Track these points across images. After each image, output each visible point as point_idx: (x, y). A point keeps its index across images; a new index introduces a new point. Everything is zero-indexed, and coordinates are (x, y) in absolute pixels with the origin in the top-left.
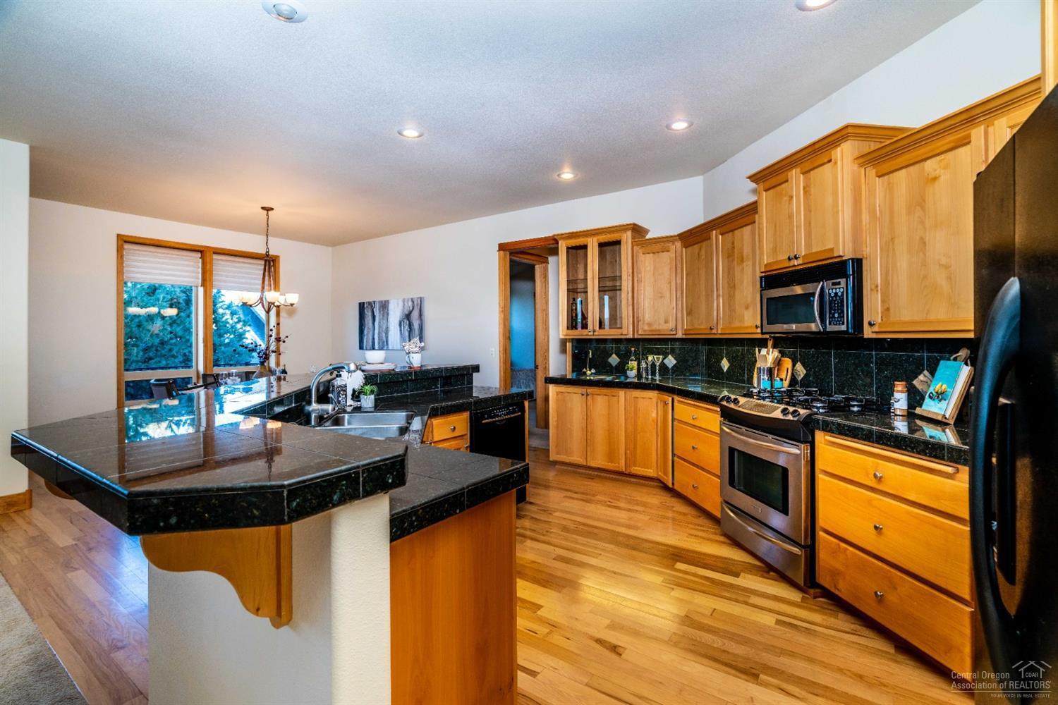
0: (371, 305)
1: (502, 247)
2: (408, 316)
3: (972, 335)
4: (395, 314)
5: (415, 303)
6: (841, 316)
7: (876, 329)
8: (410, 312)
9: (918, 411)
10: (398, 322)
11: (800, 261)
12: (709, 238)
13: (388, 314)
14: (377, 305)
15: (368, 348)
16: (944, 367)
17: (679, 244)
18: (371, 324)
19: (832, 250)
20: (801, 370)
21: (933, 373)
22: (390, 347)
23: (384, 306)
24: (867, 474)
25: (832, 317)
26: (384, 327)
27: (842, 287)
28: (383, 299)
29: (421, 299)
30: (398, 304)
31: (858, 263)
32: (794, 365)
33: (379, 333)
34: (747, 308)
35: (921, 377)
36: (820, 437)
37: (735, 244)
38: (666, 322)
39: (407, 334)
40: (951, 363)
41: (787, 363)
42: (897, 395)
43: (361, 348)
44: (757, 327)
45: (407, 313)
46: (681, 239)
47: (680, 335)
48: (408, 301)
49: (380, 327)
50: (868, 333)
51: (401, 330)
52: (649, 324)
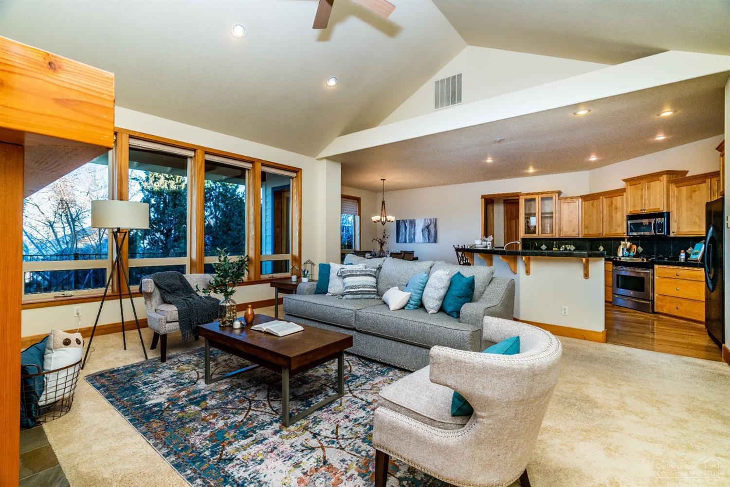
0: (404, 221)
1: (483, 197)
2: (428, 227)
3: (705, 235)
4: (419, 226)
5: (432, 221)
6: (662, 229)
7: (675, 234)
8: (429, 225)
9: (689, 259)
10: (421, 230)
11: (646, 211)
12: (599, 199)
13: (415, 226)
14: (408, 222)
15: (402, 242)
16: (697, 245)
17: (580, 200)
18: (404, 230)
19: (659, 209)
20: (640, 249)
21: (693, 248)
22: (416, 241)
23: (413, 223)
24: (674, 275)
25: (659, 230)
26: (413, 232)
27: (664, 220)
28: (412, 218)
29: (436, 220)
30: (421, 222)
31: (668, 214)
32: (637, 248)
33: (409, 235)
34: (619, 226)
35: (689, 249)
36: (656, 266)
37: (613, 202)
38: (574, 231)
39: (427, 235)
40: (699, 244)
41: (635, 247)
42: (681, 254)
43: (398, 242)
44: (624, 233)
45: (426, 225)
46: (581, 198)
47: (580, 237)
48: (428, 220)
49: (409, 232)
50: (672, 235)
51: (423, 234)
52: (565, 232)
